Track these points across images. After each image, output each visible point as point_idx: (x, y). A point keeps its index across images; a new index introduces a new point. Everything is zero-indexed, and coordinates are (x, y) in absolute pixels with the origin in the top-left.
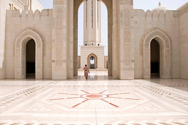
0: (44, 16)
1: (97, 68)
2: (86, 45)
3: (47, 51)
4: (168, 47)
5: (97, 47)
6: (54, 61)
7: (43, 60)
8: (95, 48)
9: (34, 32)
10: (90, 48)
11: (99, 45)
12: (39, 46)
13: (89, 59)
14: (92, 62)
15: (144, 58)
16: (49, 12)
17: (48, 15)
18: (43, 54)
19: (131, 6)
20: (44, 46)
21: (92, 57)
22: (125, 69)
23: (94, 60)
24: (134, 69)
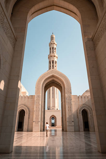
0: (30, 98)
1: (56, 125)
2: (49, 109)
3: (31, 116)
4: (91, 114)
5: (56, 111)
6: (34, 122)
7: (28, 121)
8: (55, 111)
9: (25, 106)
10: (52, 111)
11: (57, 109)
12: (27, 114)
13: (51, 119)
14: (53, 121)
15: (79, 120)
16: (33, 97)
17: (32, 98)
18: (29, 118)
19: (71, 94)
20: (29, 113)
21: (53, 118)
22: (69, 126)
23: (54, 120)
24: (74, 126)
